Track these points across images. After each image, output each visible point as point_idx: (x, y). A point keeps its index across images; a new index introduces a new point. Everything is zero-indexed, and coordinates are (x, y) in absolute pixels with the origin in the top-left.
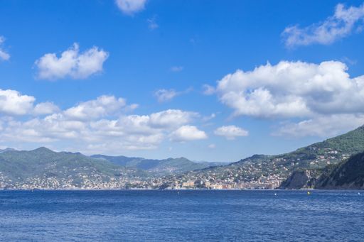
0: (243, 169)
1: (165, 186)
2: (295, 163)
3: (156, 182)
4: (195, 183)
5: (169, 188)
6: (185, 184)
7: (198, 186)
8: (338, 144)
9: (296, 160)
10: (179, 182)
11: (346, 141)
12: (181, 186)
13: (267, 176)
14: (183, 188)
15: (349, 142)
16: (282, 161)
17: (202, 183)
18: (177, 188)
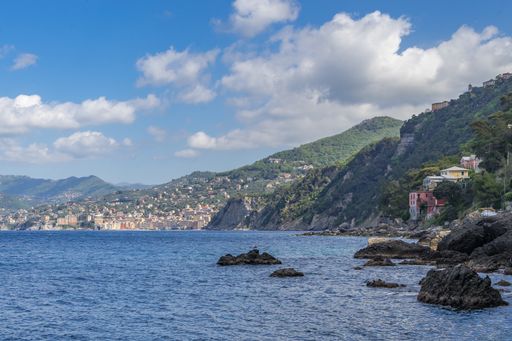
0: (163, 195)
1: (28, 224)
2: (243, 185)
3: (16, 218)
4: (79, 219)
5: (34, 228)
6: (61, 221)
7: (83, 225)
8: (316, 154)
9: (245, 179)
10: (52, 218)
11: (330, 148)
12: (54, 225)
13: (194, 206)
14: (58, 229)
15: (334, 150)
16: (224, 181)
17: (89, 219)
18: (47, 228)
